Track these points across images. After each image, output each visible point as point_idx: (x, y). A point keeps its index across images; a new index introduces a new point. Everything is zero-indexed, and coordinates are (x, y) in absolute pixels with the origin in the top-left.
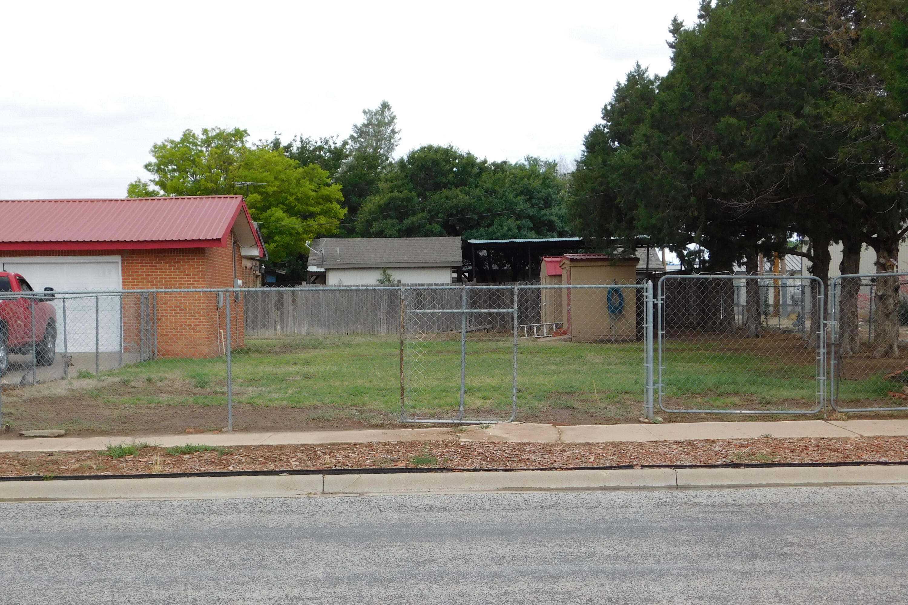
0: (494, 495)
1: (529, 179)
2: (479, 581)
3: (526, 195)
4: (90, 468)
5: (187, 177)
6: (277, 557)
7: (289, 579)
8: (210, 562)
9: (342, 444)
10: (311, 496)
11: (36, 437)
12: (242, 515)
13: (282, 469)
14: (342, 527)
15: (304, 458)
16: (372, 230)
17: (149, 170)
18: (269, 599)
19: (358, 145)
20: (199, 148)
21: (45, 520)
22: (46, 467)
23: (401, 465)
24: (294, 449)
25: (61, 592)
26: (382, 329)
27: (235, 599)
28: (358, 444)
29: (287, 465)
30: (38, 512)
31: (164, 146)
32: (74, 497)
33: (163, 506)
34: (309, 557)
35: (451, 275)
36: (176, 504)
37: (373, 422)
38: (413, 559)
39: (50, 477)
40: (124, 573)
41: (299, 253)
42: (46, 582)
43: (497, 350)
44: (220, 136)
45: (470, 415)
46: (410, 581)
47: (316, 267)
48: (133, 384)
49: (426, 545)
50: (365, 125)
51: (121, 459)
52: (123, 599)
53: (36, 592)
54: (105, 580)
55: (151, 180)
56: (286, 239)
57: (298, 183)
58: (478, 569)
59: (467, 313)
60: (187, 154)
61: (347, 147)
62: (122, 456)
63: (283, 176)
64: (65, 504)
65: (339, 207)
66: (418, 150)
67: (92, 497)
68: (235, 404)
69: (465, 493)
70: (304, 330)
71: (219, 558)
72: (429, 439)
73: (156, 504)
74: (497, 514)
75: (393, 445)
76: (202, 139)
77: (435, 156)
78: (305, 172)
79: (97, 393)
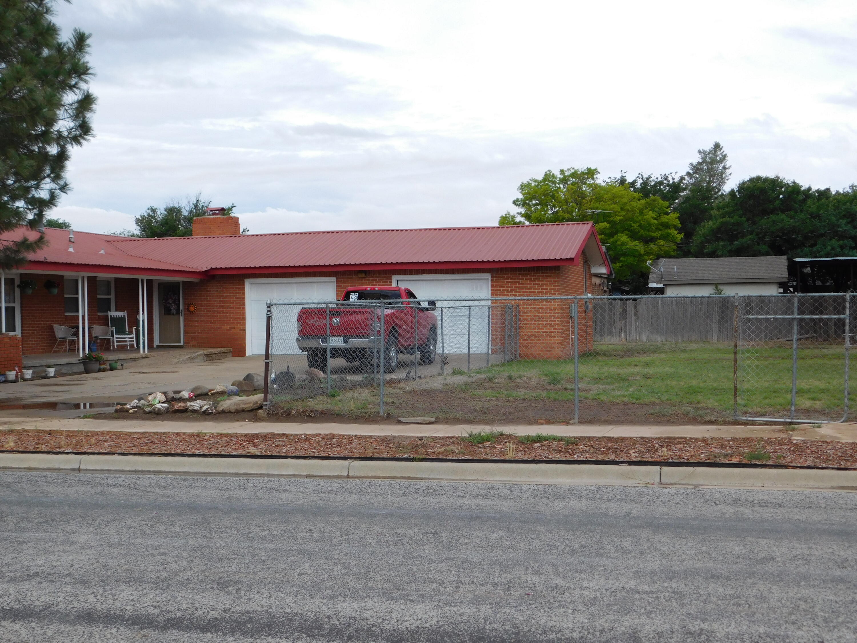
0: (830, 493)
1: (851, 204)
2: (822, 585)
3: (848, 218)
4: (453, 452)
5: (548, 210)
6: (615, 546)
7: (626, 570)
8: (551, 547)
9: (678, 438)
10: (649, 486)
11: (411, 423)
12: (584, 502)
13: (622, 460)
14: (678, 518)
15: (643, 450)
16: (705, 251)
17: (517, 205)
18: (606, 590)
19: (694, 180)
20: (558, 185)
21: (410, 498)
22: (416, 450)
23: (735, 460)
24: (634, 441)
25: (413, 569)
26: (714, 336)
27: (572, 587)
28: (694, 439)
29: (627, 456)
30: (406, 490)
31: (529, 184)
32: (438, 477)
33: (513, 489)
34: (646, 548)
35: (778, 290)
36: (525, 487)
37: (707, 418)
38: (751, 556)
39: (418, 459)
40: (471, 553)
41: (641, 272)
42: (401, 558)
43: (823, 357)
44: (574, 175)
45: (801, 415)
46: (748, 580)
47: (655, 284)
48: (496, 380)
49: (763, 542)
50: (699, 163)
51: (480, 445)
52: (467, 580)
53: (391, 567)
54: (453, 559)
55: (518, 213)
56: (630, 260)
57: (641, 213)
58: (820, 572)
59: (798, 318)
60: (548, 191)
61: (685, 182)
62: (481, 443)
63: (628, 207)
64: (429, 483)
65: (676, 232)
66: (748, 181)
67: (453, 478)
68: (582, 399)
69: (799, 490)
70: (645, 339)
71: (560, 544)
72: (762, 436)
73: (508, 487)
74: (834, 512)
75: (726, 440)
76: (560, 178)
77: (763, 186)
78: (647, 203)
79: (465, 388)
